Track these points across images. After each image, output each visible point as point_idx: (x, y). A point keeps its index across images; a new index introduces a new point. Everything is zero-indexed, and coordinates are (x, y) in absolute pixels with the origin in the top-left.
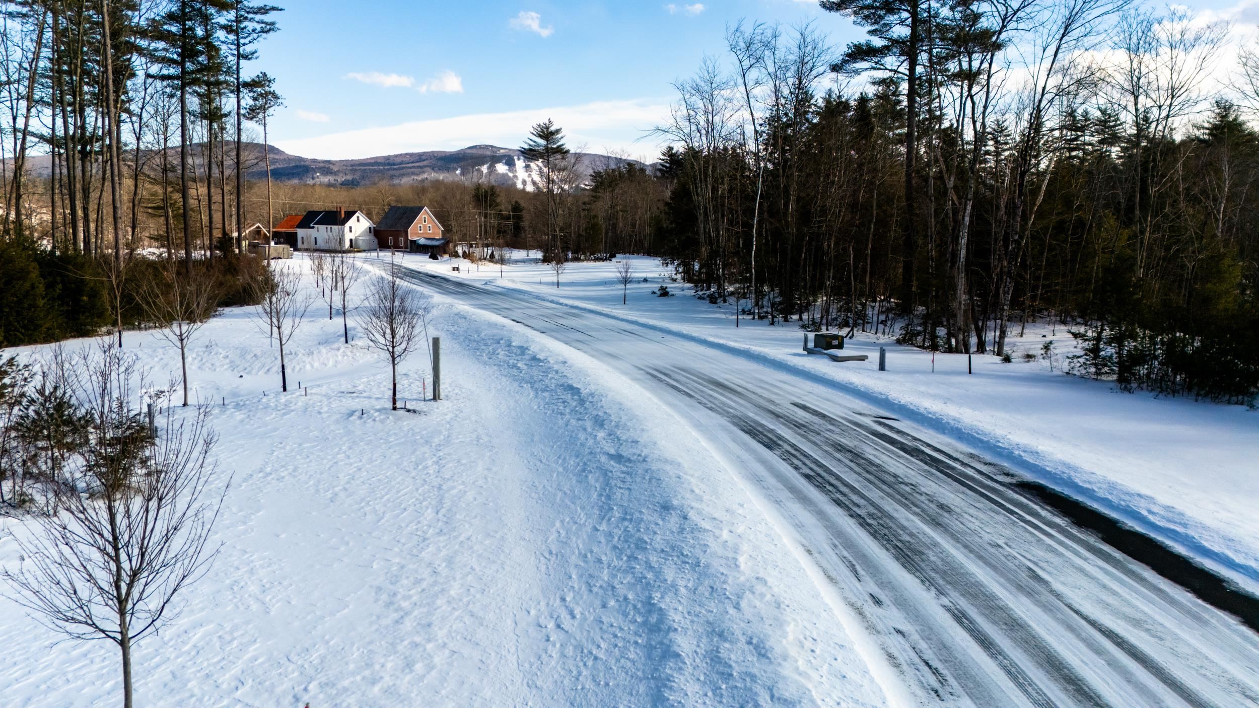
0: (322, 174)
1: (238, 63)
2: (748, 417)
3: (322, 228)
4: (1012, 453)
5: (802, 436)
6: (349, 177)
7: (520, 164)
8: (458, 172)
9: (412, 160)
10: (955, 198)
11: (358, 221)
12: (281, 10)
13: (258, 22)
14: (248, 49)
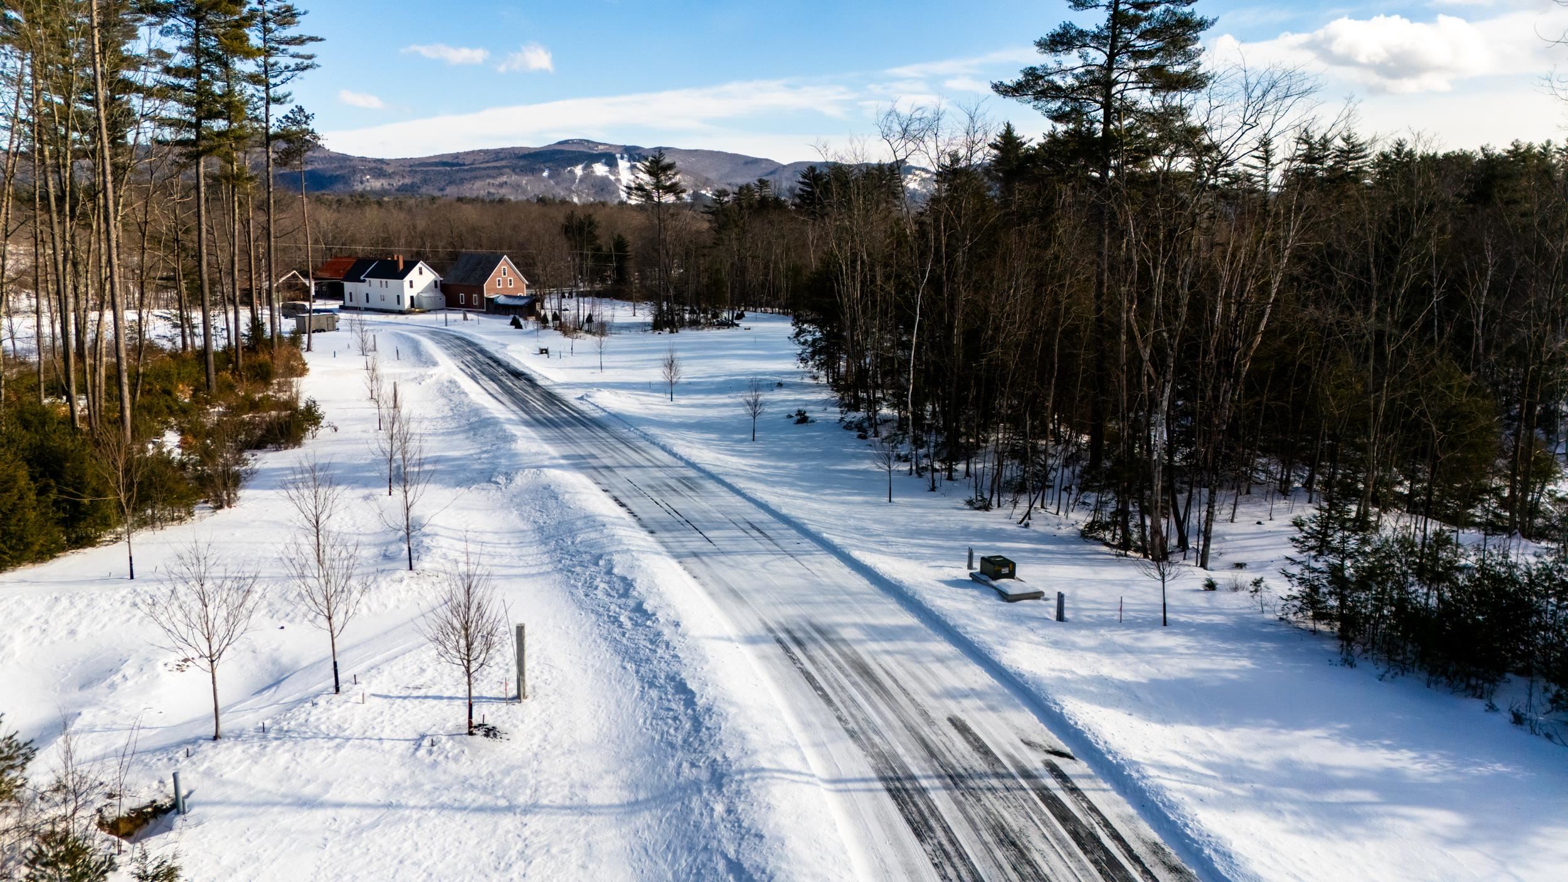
0: (373, 177)
1: (267, 109)
2: (896, 756)
3: (376, 282)
4: (1201, 850)
5: (958, 803)
6: (408, 181)
7: (623, 165)
8: (545, 174)
9: (487, 158)
10: (1151, 371)
11: (421, 273)
12: (321, 40)
13: (293, 56)
14: (280, 91)
